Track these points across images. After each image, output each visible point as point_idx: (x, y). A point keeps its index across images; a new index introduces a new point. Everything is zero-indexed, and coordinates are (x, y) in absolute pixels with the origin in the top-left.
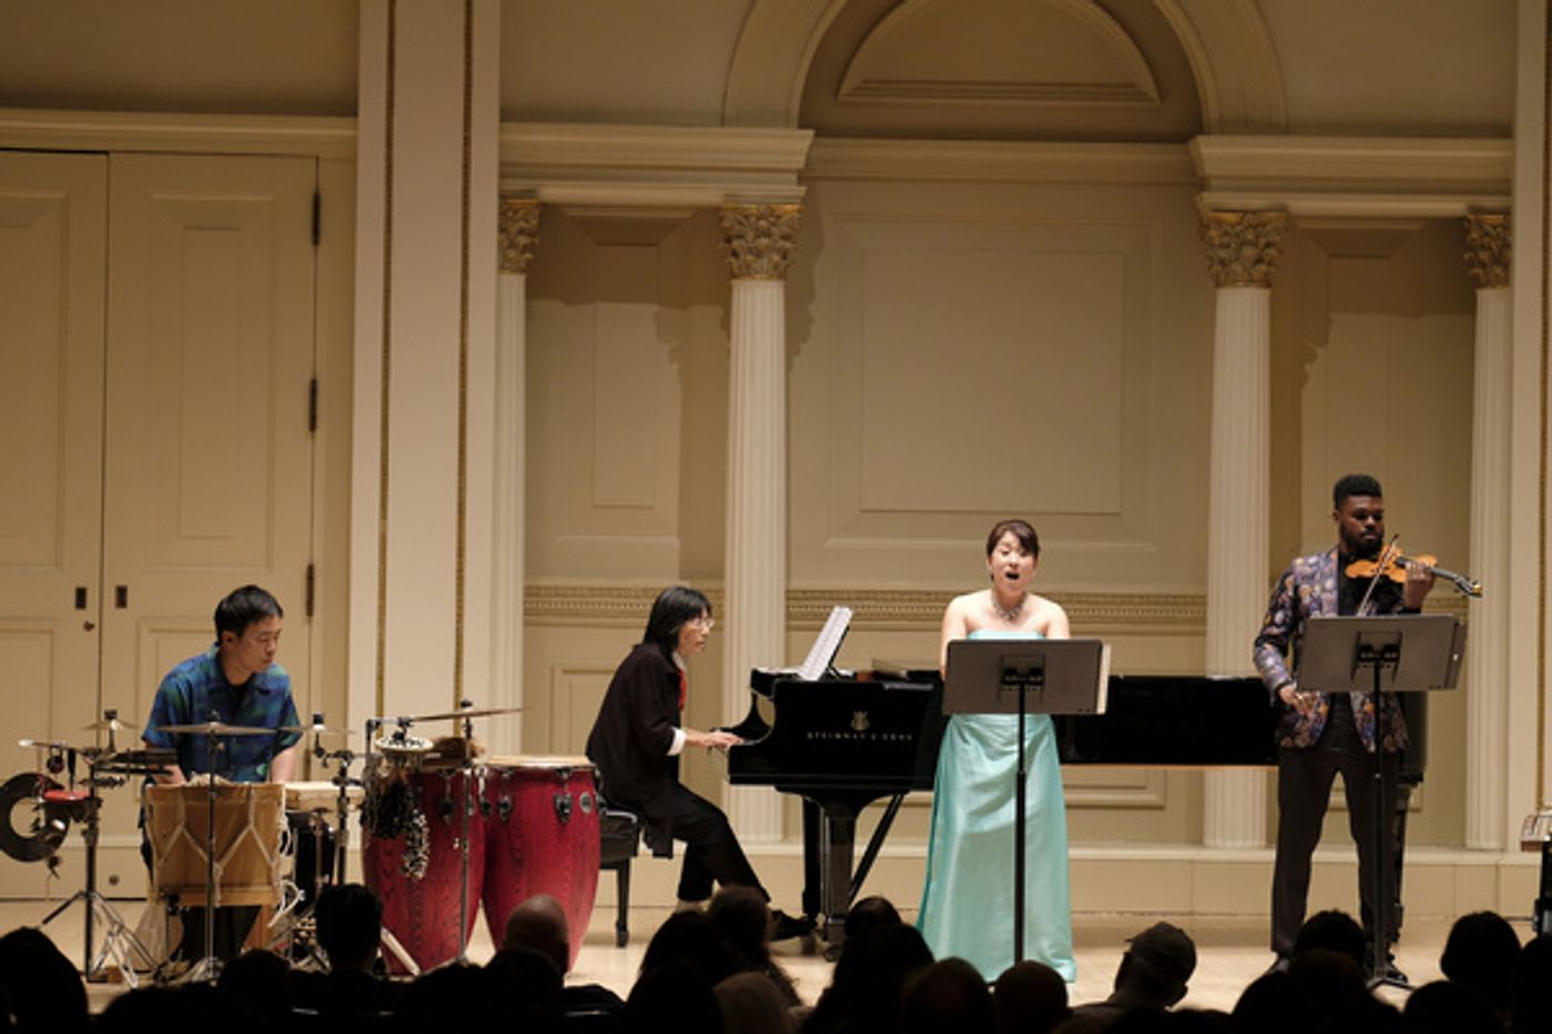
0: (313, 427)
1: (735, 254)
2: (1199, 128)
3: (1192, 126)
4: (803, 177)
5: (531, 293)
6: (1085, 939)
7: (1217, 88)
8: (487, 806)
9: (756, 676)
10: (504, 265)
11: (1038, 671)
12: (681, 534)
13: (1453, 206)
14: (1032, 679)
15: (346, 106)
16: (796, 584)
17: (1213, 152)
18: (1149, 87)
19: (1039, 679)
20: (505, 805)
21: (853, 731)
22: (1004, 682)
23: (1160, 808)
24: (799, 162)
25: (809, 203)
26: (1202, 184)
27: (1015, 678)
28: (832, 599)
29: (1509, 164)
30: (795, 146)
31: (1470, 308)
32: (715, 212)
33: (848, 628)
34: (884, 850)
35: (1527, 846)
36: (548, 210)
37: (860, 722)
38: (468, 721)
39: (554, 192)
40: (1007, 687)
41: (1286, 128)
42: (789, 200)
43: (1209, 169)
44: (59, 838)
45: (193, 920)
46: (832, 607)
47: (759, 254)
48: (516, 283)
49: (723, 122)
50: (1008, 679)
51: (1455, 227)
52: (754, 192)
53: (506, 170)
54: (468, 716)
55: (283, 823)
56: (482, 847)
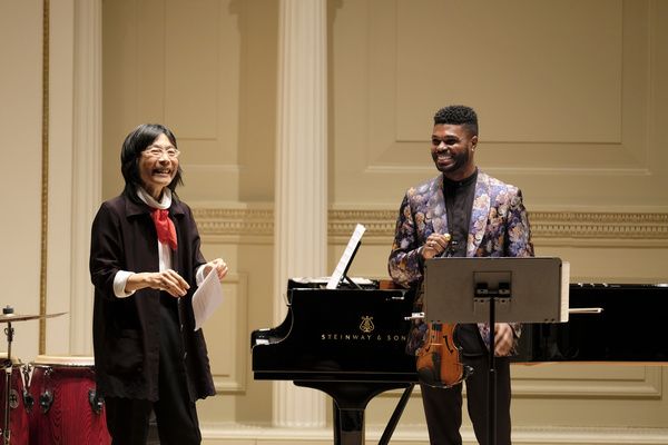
8: (29, 399)
9: (292, 284)
11: (506, 285)
14: (501, 292)
16: (334, 206)
19: (507, 292)
20: (46, 399)
21: (360, 333)
22: (477, 295)
27: (486, 291)
28: (354, 218)
33: (359, 244)
34: (396, 435)
37: (367, 325)
38: (10, 326)
40: (479, 299)
46: (354, 225)
50: (479, 291)
54: (9, 321)
56: (26, 434)
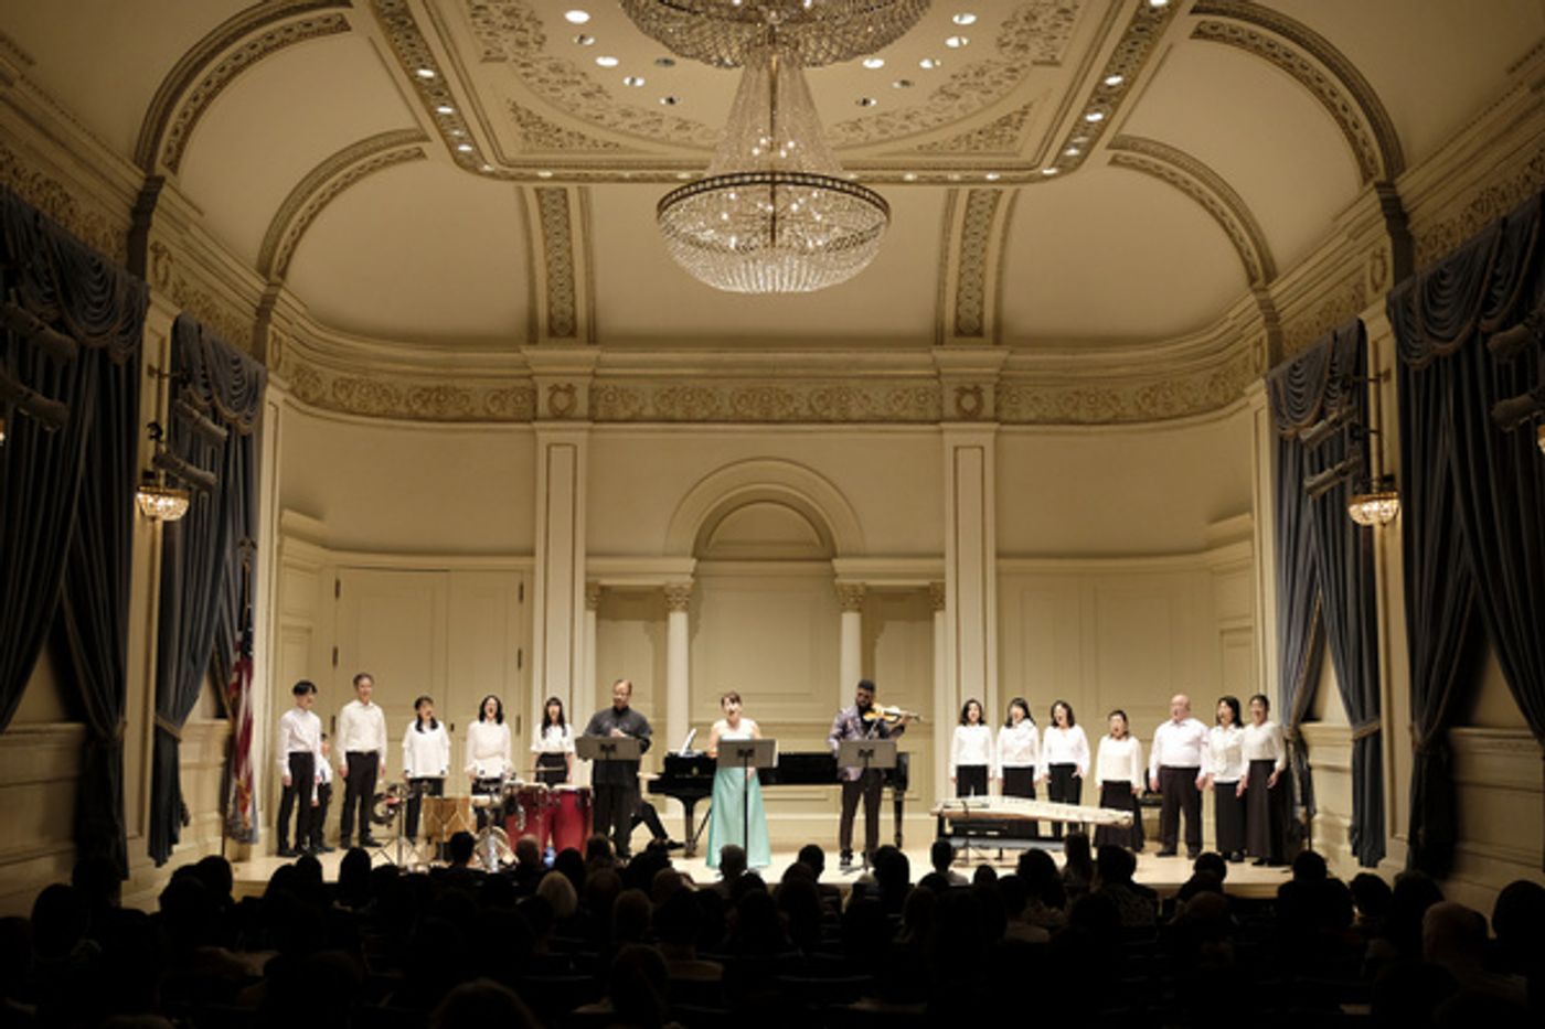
0: (520, 665)
1: (669, 602)
2: (835, 555)
3: (833, 555)
4: (693, 575)
5: (599, 617)
6: (777, 849)
7: (840, 543)
9: (668, 753)
10: (588, 607)
12: (654, 701)
13: (925, 582)
14: (749, 754)
15: (531, 553)
16: (695, 720)
17: (838, 564)
18: (818, 541)
19: (752, 754)
20: (558, 804)
21: (692, 774)
23: (825, 800)
24: (692, 570)
25: (696, 587)
26: (836, 575)
29: (944, 568)
30: (691, 563)
31: (932, 619)
32: (660, 589)
35: (933, 814)
36: (603, 589)
37: (695, 771)
39: (605, 582)
41: (865, 556)
42: (688, 583)
43: (838, 570)
44: (392, 817)
45: (438, 845)
47: (678, 602)
48: (592, 615)
49: (666, 555)
50: (740, 754)
51: (925, 589)
52: (675, 581)
53: (588, 574)
55: (471, 810)
56: (548, 818)
